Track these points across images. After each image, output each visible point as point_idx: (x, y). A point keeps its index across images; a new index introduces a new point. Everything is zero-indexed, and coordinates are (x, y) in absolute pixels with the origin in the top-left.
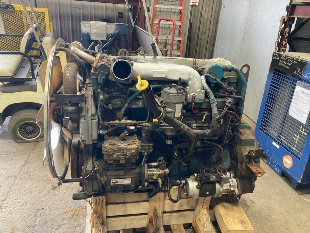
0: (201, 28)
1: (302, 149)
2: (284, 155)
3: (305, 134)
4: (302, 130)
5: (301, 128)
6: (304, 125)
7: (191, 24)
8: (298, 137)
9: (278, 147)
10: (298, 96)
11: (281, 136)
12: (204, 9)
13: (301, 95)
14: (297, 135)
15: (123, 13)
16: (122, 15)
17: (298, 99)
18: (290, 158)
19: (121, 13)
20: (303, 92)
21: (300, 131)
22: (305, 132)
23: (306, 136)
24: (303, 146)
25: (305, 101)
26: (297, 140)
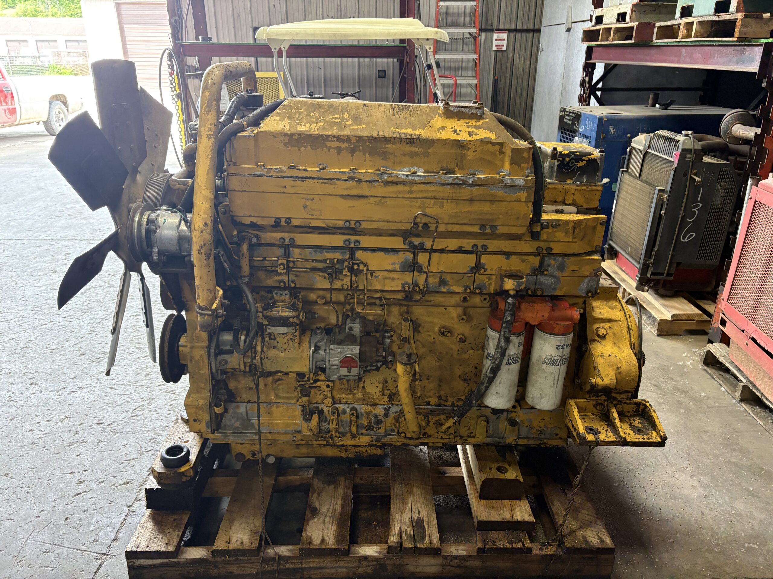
0: (514, 87)
7: (496, 82)
12: (517, 55)
15: (385, 71)
16: (383, 75)
19: (382, 71)
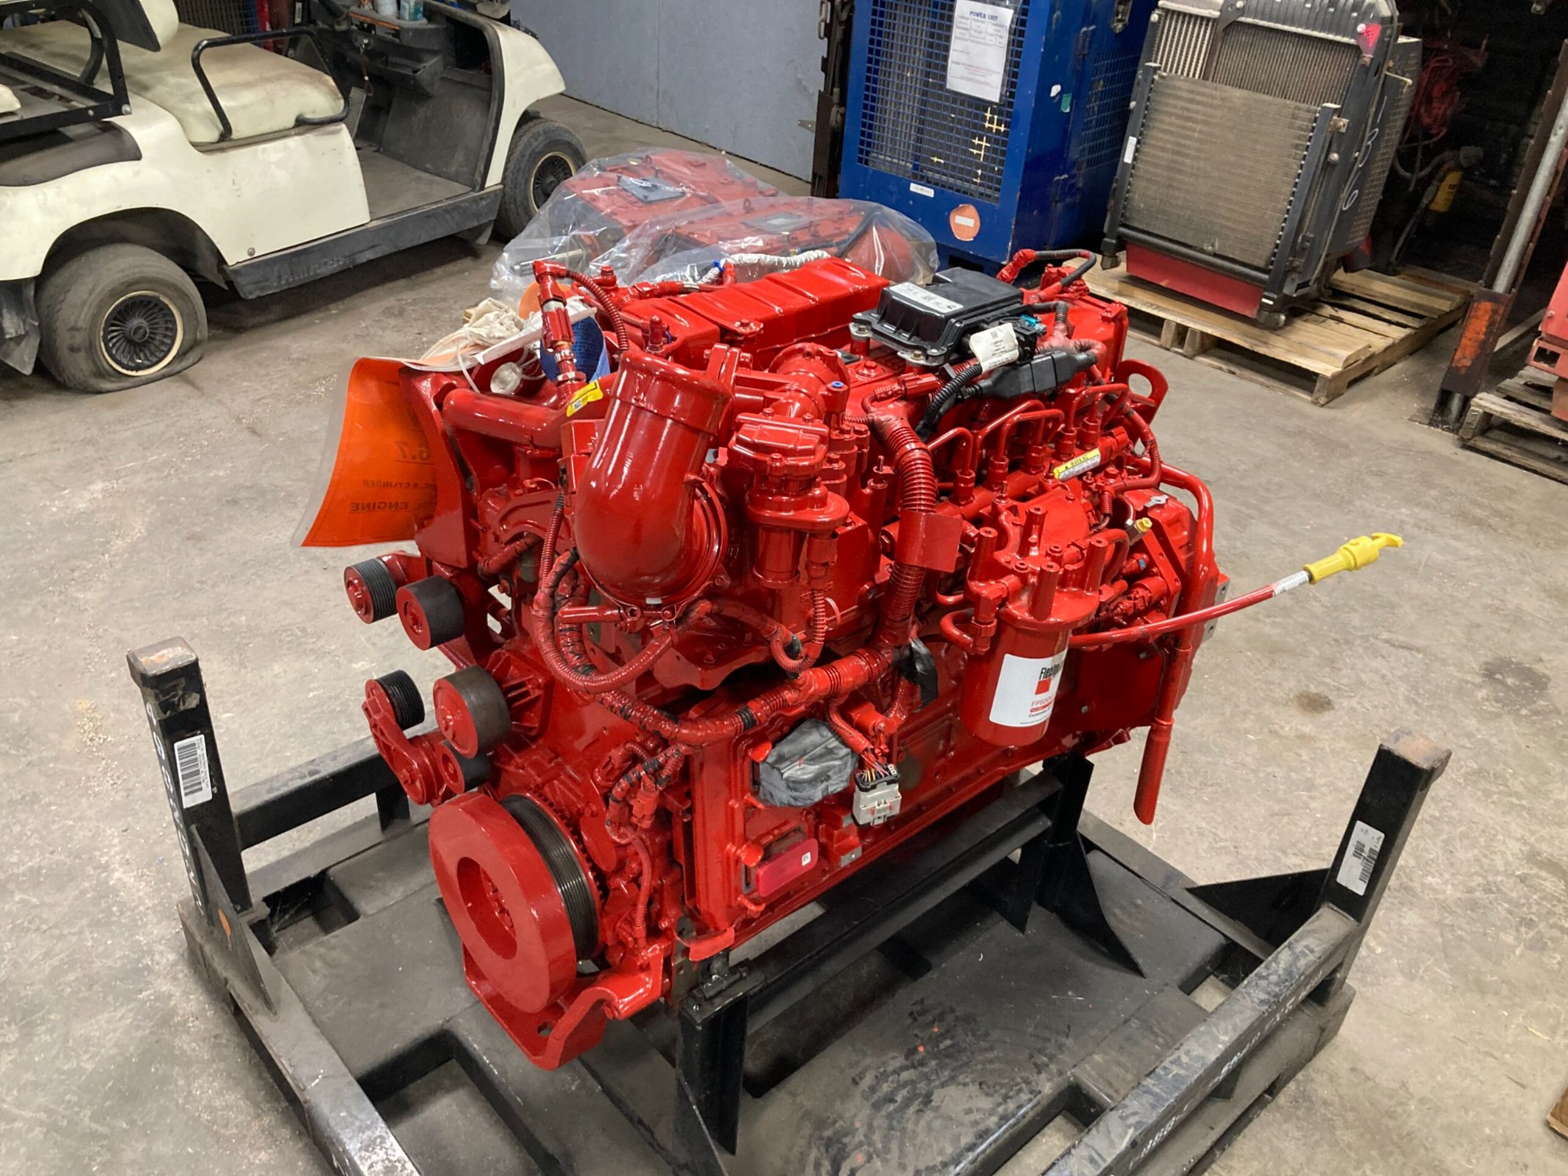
1: (1000, 172)
2: (950, 210)
3: (1002, 129)
4: (991, 121)
5: (988, 115)
6: (996, 104)
8: (984, 144)
9: (930, 193)
10: (966, 29)
11: (935, 159)
13: (975, 25)
14: (981, 139)
17: (967, 37)
18: (971, 209)
20: (978, 15)
21: (987, 125)
22: (999, 124)
23: (1006, 134)
24: (1001, 163)
25: (988, 38)
26: (982, 153)
